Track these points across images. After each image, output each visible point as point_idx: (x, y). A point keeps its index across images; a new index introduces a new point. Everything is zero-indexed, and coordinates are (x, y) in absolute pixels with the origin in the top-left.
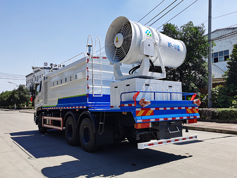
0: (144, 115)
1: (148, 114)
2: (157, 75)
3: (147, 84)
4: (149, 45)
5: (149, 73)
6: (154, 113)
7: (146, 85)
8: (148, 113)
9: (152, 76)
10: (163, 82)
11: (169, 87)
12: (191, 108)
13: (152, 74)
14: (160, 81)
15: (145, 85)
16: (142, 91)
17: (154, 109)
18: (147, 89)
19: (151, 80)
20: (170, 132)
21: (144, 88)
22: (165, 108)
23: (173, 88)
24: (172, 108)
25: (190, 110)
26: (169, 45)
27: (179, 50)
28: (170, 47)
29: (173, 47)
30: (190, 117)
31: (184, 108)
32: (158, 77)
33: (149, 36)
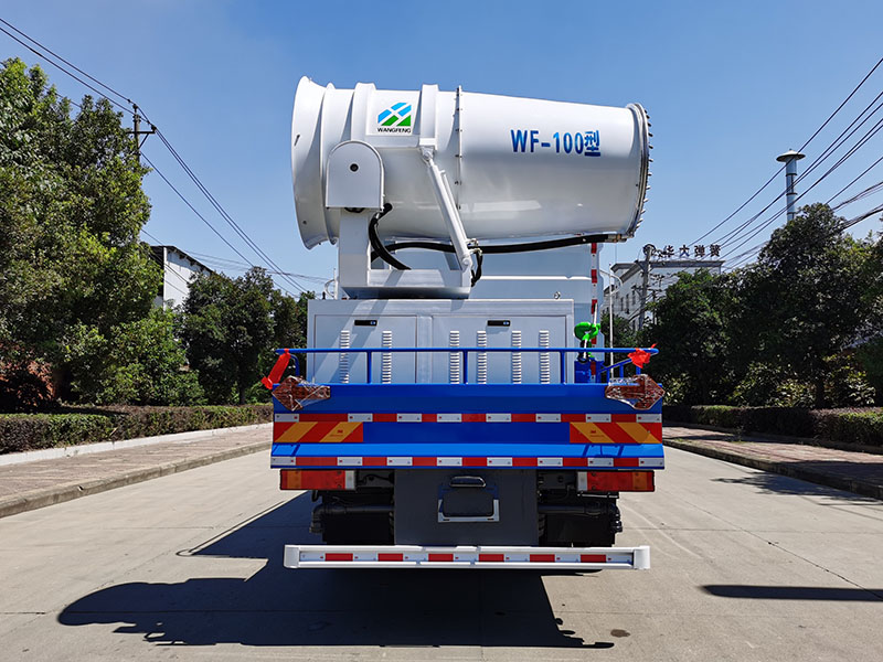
0: (312, 438)
1: (335, 436)
2: (422, 279)
3: (365, 318)
4: (354, 168)
5: (375, 275)
6: (365, 434)
7: (358, 323)
8: (334, 432)
10: (456, 307)
11: (491, 323)
12: (605, 418)
13: (392, 278)
14: (437, 304)
15: (352, 323)
16: (335, 347)
17: (368, 417)
19: (385, 304)
20: (441, 518)
21: (349, 335)
22: (428, 416)
23: (513, 330)
24: (474, 417)
25: (596, 428)
26: (519, 140)
27: (594, 153)
28: (523, 150)
29: (548, 145)
30: (590, 459)
31: (559, 415)
32: (425, 286)
33: (394, 126)
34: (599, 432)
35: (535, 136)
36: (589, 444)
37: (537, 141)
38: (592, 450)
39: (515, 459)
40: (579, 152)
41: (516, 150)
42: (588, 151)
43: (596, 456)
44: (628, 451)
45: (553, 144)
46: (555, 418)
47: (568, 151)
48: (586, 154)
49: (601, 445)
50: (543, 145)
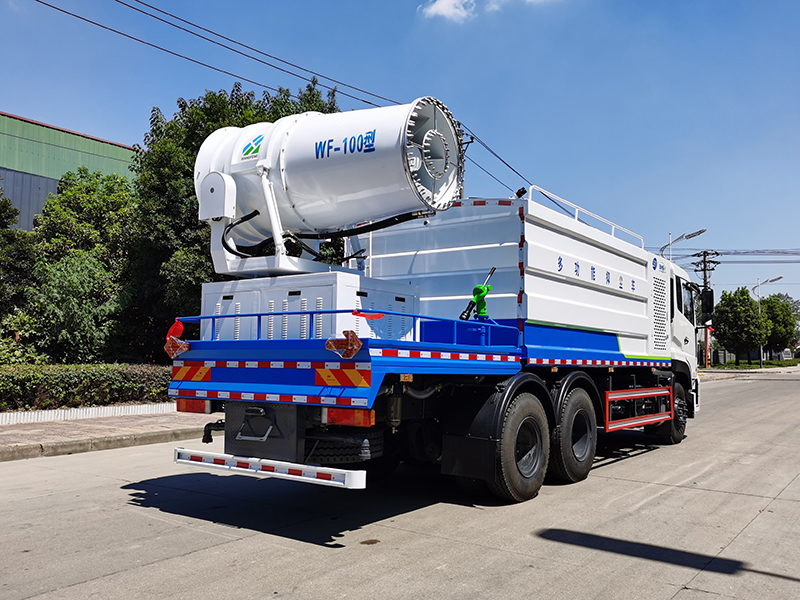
0: (188, 378)
1: (198, 376)
2: (256, 264)
3: (228, 295)
4: (212, 190)
5: (233, 263)
6: (212, 376)
7: (225, 298)
8: (198, 373)
9: (240, 271)
10: (272, 283)
11: (291, 294)
12: (336, 366)
13: (242, 265)
14: (263, 282)
15: (222, 298)
17: (212, 364)
18: (226, 308)
19: (237, 284)
20: (239, 436)
21: (220, 307)
22: (242, 363)
23: (303, 298)
24: (264, 364)
25: (330, 373)
26: (321, 149)
27: (370, 149)
28: (322, 156)
29: (338, 149)
30: (322, 398)
31: (309, 363)
32: (258, 269)
33: (250, 154)
34: (332, 376)
35: (331, 144)
36: (325, 386)
37: (331, 147)
38: (327, 391)
39: (282, 396)
40: (360, 150)
41: (317, 157)
42: (366, 147)
43: (327, 396)
44: (348, 392)
45: (342, 149)
46: (306, 365)
47: (352, 151)
48: (365, 151)
49: (333, 387)
50: (336, 150)
